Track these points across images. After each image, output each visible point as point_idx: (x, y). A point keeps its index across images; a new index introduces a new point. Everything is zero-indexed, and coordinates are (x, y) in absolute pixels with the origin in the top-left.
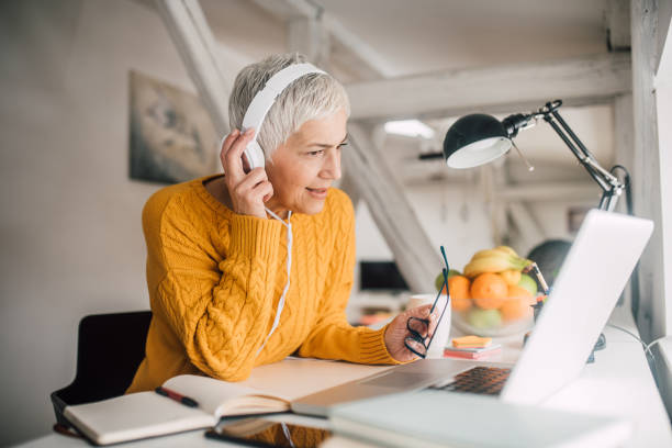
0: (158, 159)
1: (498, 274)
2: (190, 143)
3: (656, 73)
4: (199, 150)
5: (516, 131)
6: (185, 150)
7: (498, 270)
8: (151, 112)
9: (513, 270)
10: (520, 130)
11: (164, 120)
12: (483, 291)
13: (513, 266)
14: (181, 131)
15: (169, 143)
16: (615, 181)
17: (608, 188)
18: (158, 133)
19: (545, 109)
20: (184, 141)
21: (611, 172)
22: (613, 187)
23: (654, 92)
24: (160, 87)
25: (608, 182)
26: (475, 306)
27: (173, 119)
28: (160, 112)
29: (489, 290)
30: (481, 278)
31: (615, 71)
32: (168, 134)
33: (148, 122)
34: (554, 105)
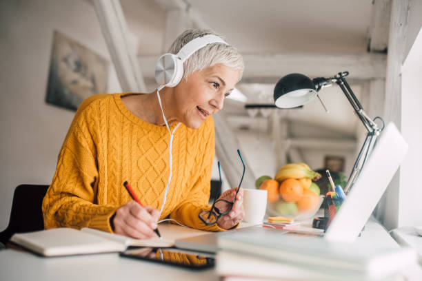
0: (66, 92)
1: (298, 179)
2: (89, 84)
3: (403, 63)
4: (94, 89)
5: (320, 88)
6: (85, 88)
7: (298, 177)
8: (66, 60)
9: (307, 178)
10: (323, 87)
11: (73, 66)
12: (288, 190)
13: (308, 176)
14: (84, 75)
15: (75, 82)
16: (375, 127)
17: (371, 131)
18: (69, 75)
19: (338, 76)
20: (85, 82)
21: (374, 121)
22: (374, 130)
23: (400, 75)
24: (74, 45)
25: (371, 126)
26: (281, 200)
27: (80, 66)
28: (71, 61)
29: (292, 189)
30: (286, 181)
32: (75, 76)
33: (62, 66)
34: (343, 75)
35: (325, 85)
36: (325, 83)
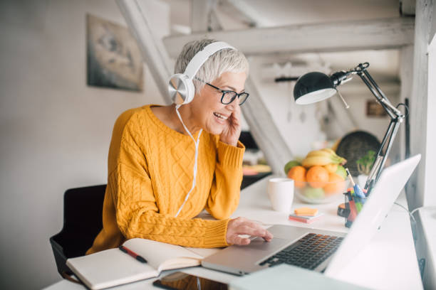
0: (105, 72)
1: (323, 166)
2: (125, 60)
3: (429, 43)
4: (131, 65)
5: (339, 83)
6: (122, 65)
7: (323, 164)
8: (100, 41)
9: (333, 164)
10: (342, 82)
11: (109, 46)
12: (314, 178)
13: (334, 162)
14: (120, 53)
15: (112, 61)
16: (399, 113)
17: (394, 117)
18: (105, 55)
19: (358, 69)
20: (122, 60)
21: (397, 108)
22: (398, 116)
23: (427, 54)
24: (107, 25)
25: (395, 113)
26: (308, 186)
27: (115, 45)
28: (106, 41)
29: (317, 177)
30: (312, 168)
31: (403, 30)
32: (111, 55)
33: (98, 47)
34: (364, 66)
35: (344, 79)
36: (345, 77)
